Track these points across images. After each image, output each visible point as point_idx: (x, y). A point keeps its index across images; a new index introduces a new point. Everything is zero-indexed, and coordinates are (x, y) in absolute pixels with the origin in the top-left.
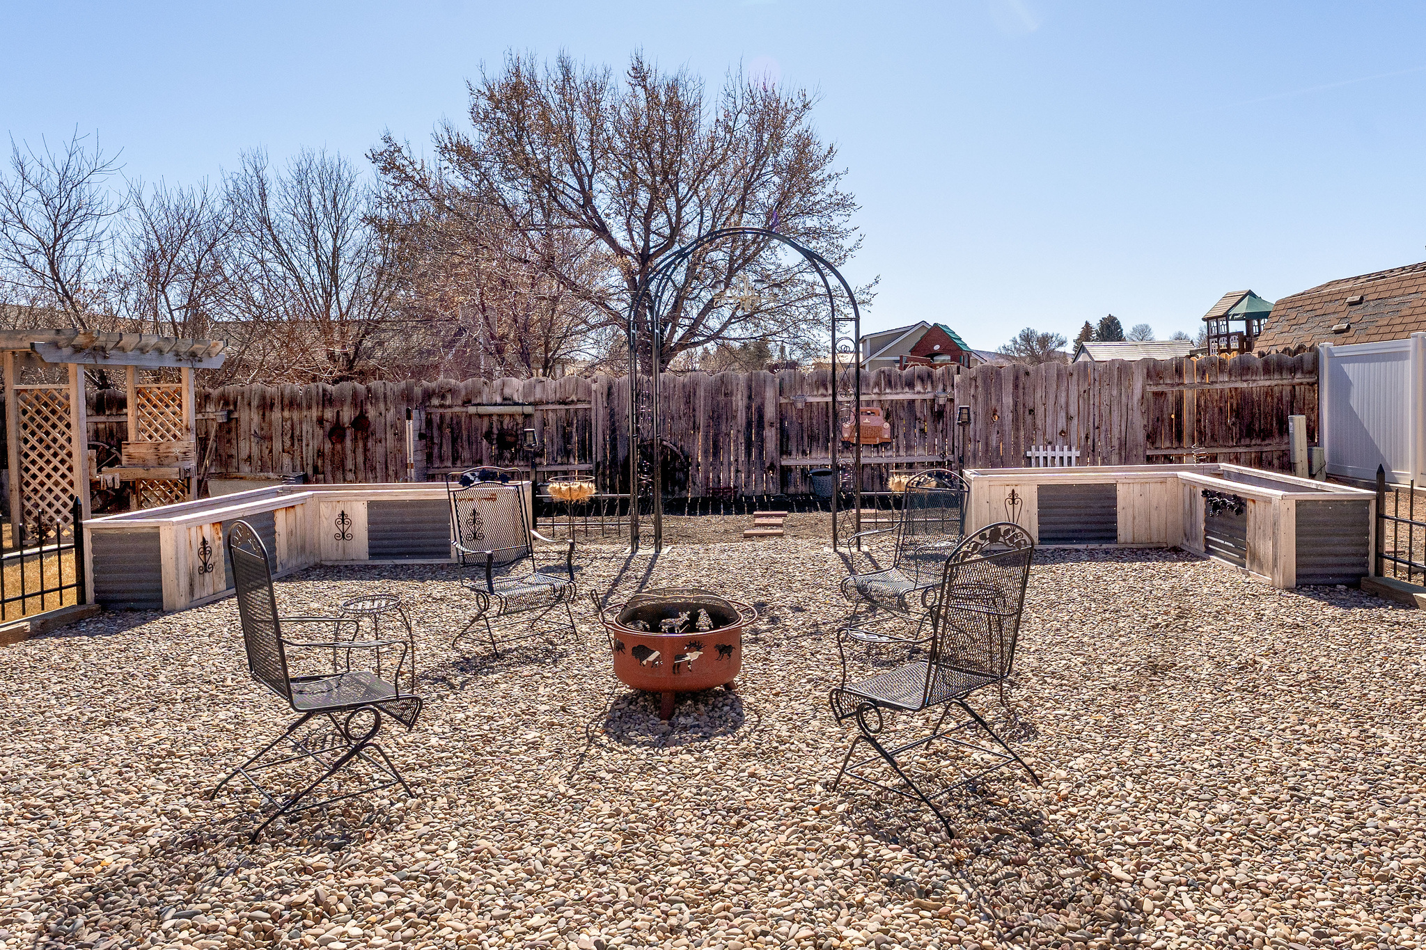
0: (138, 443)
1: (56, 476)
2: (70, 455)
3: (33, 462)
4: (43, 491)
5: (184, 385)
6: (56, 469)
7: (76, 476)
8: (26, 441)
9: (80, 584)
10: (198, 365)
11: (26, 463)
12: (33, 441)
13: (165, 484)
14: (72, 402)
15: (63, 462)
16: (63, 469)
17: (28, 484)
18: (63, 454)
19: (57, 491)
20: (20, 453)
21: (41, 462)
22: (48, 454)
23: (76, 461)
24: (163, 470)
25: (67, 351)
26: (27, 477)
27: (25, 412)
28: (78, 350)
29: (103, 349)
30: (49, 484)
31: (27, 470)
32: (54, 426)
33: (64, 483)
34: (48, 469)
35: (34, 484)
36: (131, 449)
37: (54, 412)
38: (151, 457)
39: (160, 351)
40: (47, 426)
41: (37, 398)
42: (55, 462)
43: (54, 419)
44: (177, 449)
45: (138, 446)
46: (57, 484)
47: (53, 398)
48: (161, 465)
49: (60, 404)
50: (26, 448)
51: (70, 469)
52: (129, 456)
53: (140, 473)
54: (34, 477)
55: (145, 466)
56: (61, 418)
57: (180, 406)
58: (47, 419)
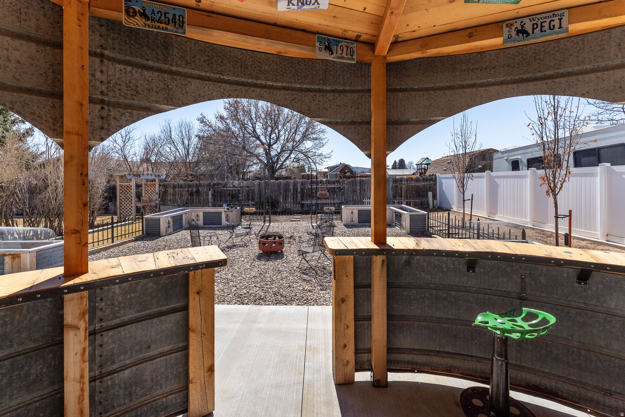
0: (145, 196)
1: (128, 205)
2: (131, 200)
3: (123, 202)
4: (125, 208)
5: (156, 183)
6: (128, 203)
7: (133, 205)
8: (121, 197)
9: (143, 230)
10: (160, 178)
11: (121, 202)
12: (123, 196)
13: (151, 207)
14: (132, 187)
15: (130, 201)
16: (130, 203)
17: (121, 207)
18: (130, 200)
19: (128, 208)
20: (120, 199)
21: (125, 202)
22: (126, 200)
23: (133, 202)
24: (152, 203)
25: (132, 176)
26: (121, 205)
27: (121, 190)
28: (134, 175)
29: (139, 175)
30: (126, 207)
31: (121, 203)
32: (128, 193)
33: (130, 207)
34: (126, 203)
35: (123, 207)
36: (143, 198)
37: (128, 190)
38: (148, 200)
39: (151, 175)
40: (126, 193)
41: (124, 187)
42: (128, 201)
43: (128, 191)
44: (154, 198)
45: (145, 197)
46: (128, 207)
47: (128, 186)
48: (150, 202)
49: (130, 188)
50: (121, 198)
51: (131, 203)
52: (143, 200)
53: (146, 204)
54: (123, 205)
55: (146, 202)
56: (130, 191)
57: (155, 188)
58: (126, 191)
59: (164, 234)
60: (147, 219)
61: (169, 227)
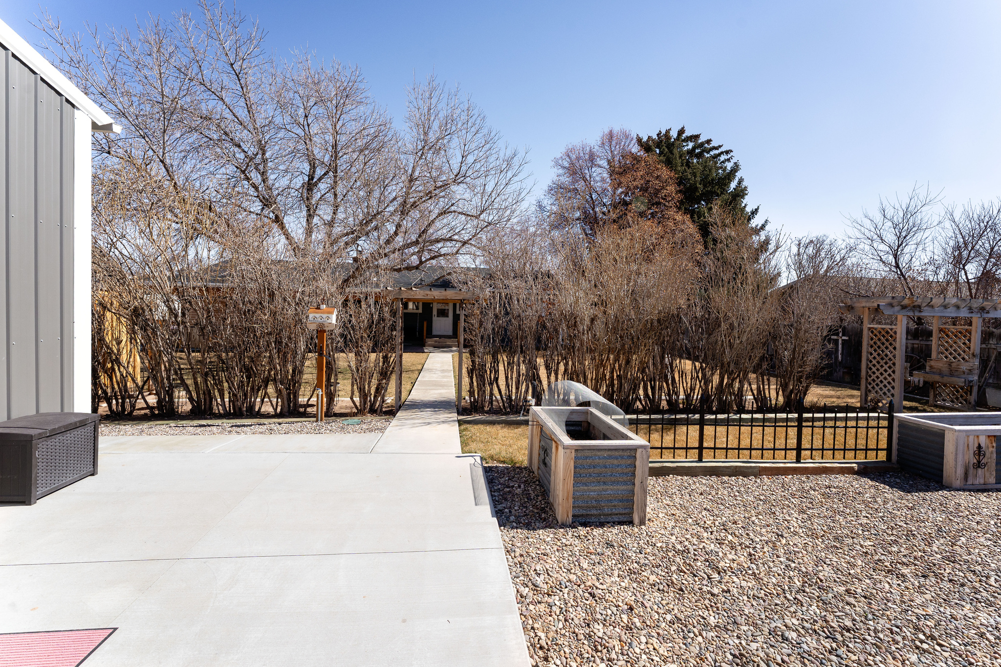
0: (938, 360)
1: (886, 375)
2: (894, 364)
3: (874, 365)
4: (878, 381)
5: (973, 328)
6: (886, 371)
7: (897, 376)
8: (871, 354)
9: (889, 449)
10: (986, 315)
11: (870, 365)
12: (875, 354)
14: (898, 336)
15: (890, 367)
16: (890, 371)
17: (870, 376)
18: (890, 363)
19: (885, 382)
20: (868, 359)
21: (878, 366)
22: (882, 362)
23: (898, 368)
24: (954, 379)
25: (897, 308)
26: (870, 372)
27: (872, 339)
28: (904, 307)
29: (919, 307)
30: (881, 378)
31: (871, 369)
32: (887, 348)
33: (890, 379)
34: (882, 370)
35: (874, 377)
36: (932, 363)
37: (887, 340)
38: (945, 369)
39: (958, 307)
40: (883, 347)
41: (880, 332)
42: (886, 367)
43: (887, 344)
44: (964, 367)
46: (885, 379)
47: (887, 332)
48: (952, 375)
49: (891, 336)
50: (871, 358)
51: (894, 372)
52: (931, 367)
53: (937, 378)
54: (874, 373)
55: (941, 374)
56: (891, 344)
57: (969, 340)
58: (883, 344)
59: (958, 483)
60: (903, 424)
61: (979, 465)
